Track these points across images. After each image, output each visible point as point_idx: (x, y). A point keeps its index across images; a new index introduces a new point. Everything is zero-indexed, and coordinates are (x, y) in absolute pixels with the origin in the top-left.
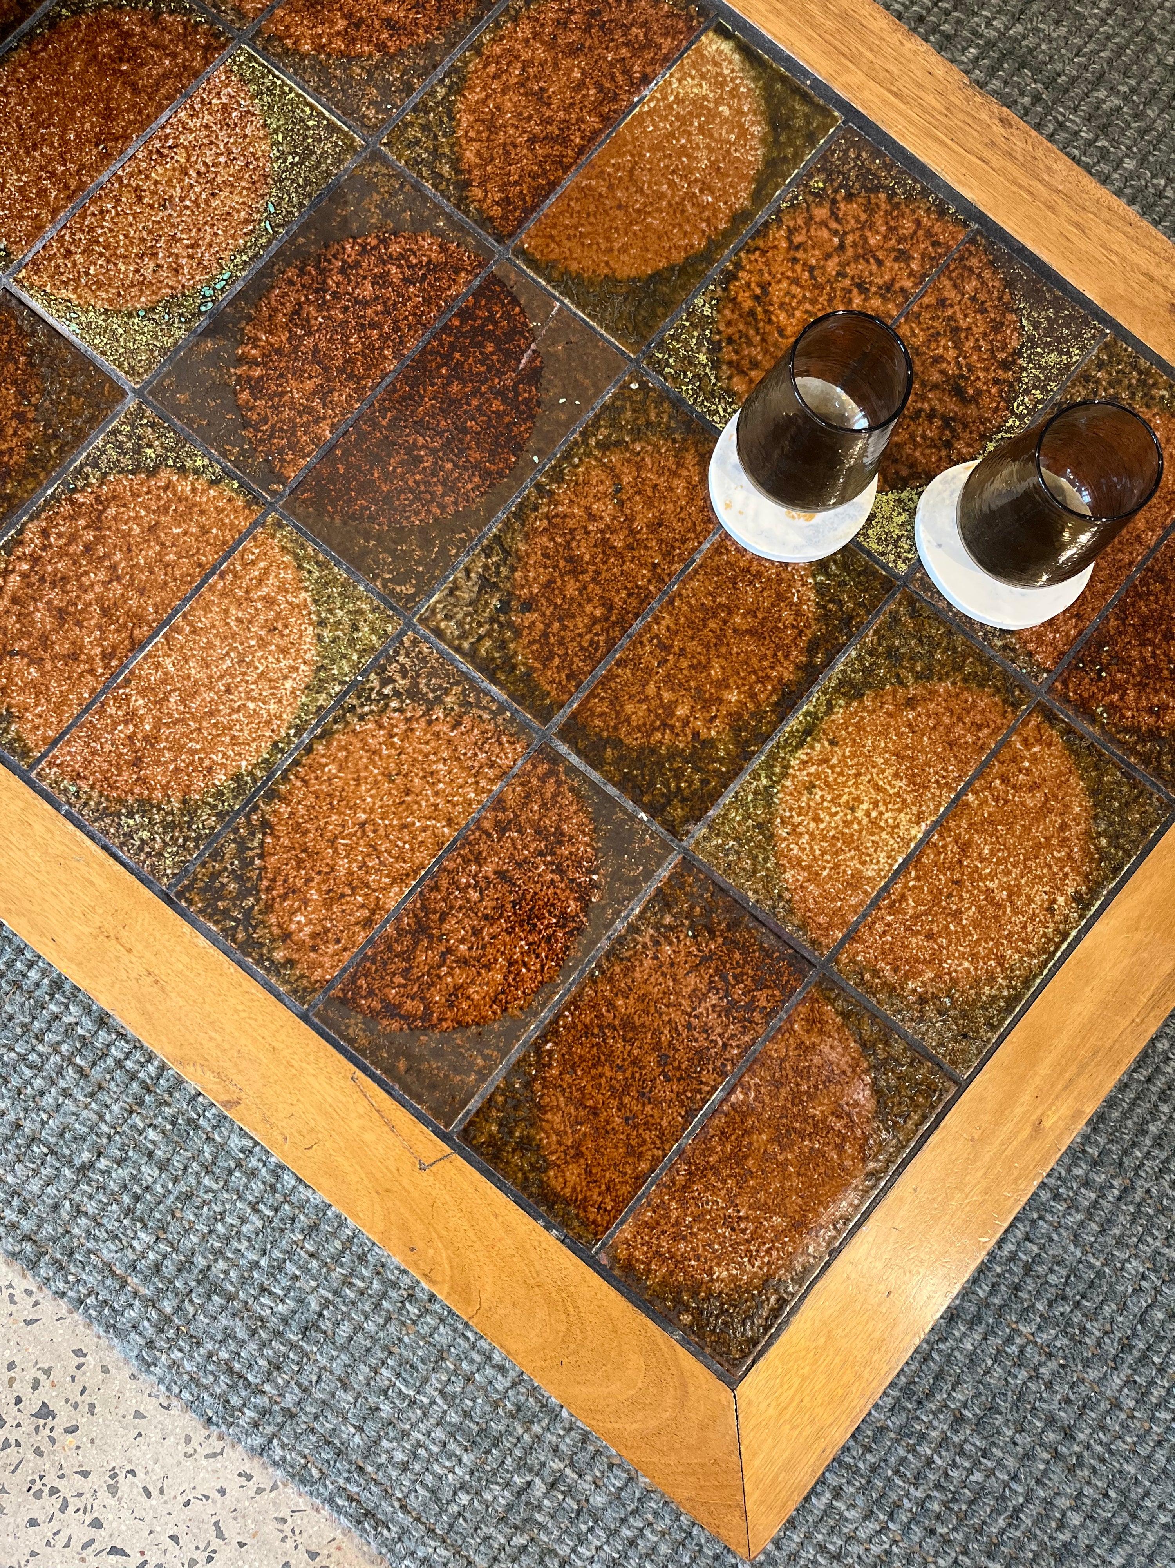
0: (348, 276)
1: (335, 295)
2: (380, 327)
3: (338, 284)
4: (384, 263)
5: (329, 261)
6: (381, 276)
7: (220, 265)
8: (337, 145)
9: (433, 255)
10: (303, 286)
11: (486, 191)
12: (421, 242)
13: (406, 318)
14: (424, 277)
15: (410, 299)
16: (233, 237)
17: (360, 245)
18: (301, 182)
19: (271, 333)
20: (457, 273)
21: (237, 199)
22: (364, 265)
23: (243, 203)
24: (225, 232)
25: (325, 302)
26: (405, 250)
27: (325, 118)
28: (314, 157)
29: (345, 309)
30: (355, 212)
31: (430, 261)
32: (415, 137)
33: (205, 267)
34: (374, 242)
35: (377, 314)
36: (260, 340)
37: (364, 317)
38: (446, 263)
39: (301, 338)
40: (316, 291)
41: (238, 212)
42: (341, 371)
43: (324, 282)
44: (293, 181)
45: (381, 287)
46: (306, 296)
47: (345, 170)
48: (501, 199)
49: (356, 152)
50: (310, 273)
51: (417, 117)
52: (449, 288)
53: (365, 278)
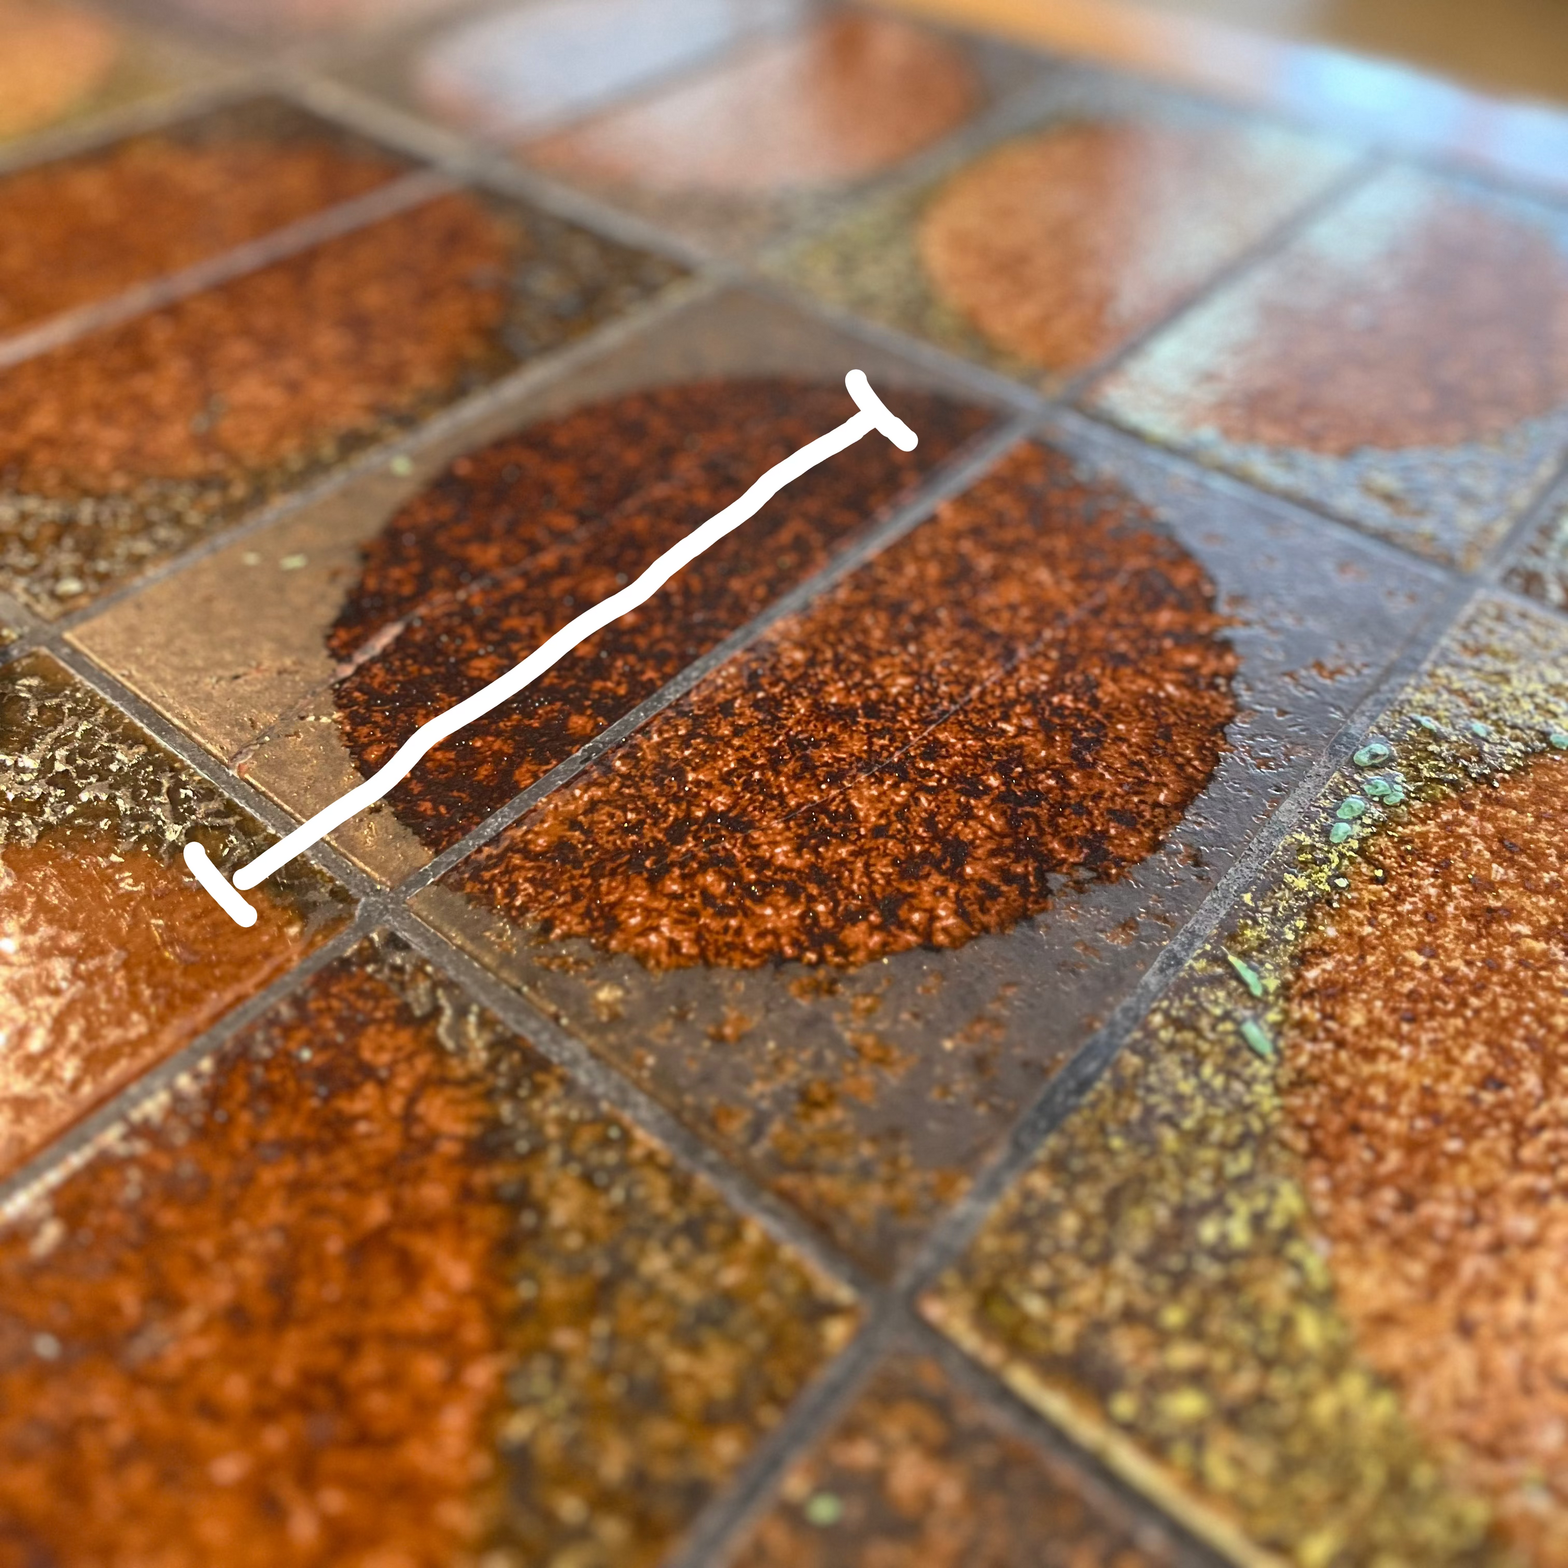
0: (937, 837)
1: (974, 788)
2: (819, 711)
3: (967, 814)
4: (815, 873)
5: (1007, 876)
6: (824, 836)
7: (1370, 861)
8: (1051, 1293)
9: (641, 897)
10: (1081, 810)
11: (409, 1117)
12: (684, 937)
13: (737, 731)
14: (677, 833)
15: (726, 779)
16: (1363, 946)
17: (904, 925)
18: (1169, 1138)
19: (1155, 701)
20: (561, 848)
21: (1399, 1071)
22: (883, 867)
23: (1370, 1055)
24: (1395, 959)
25: (1003, 769)
26: (741, 910)
27: (1129, 1429)
28: (1139, 1239)
29: (933, 750)
30: (935, 1031)
31: (654, 881)
32: (695, 1348)
33: (1422, 854)
34: (855, 934)
35: (832, 741)
36: (1179, 684)
37: (872, 734)
38: (596, 873)
39: (1057, 687)
40: (1034, 797)
41: (1375, 1025)
42: (925, 619)
43: (1013, 821)
44: (1200, 1135)
45: (823, 808)
46: (1066, 784)
47: (993, 1188)
48: (352, 1088)
49: (966, 1271)
50: (1069, 843)
51: (680, 1452)
52: (593, 806)
53: (878, 832)
